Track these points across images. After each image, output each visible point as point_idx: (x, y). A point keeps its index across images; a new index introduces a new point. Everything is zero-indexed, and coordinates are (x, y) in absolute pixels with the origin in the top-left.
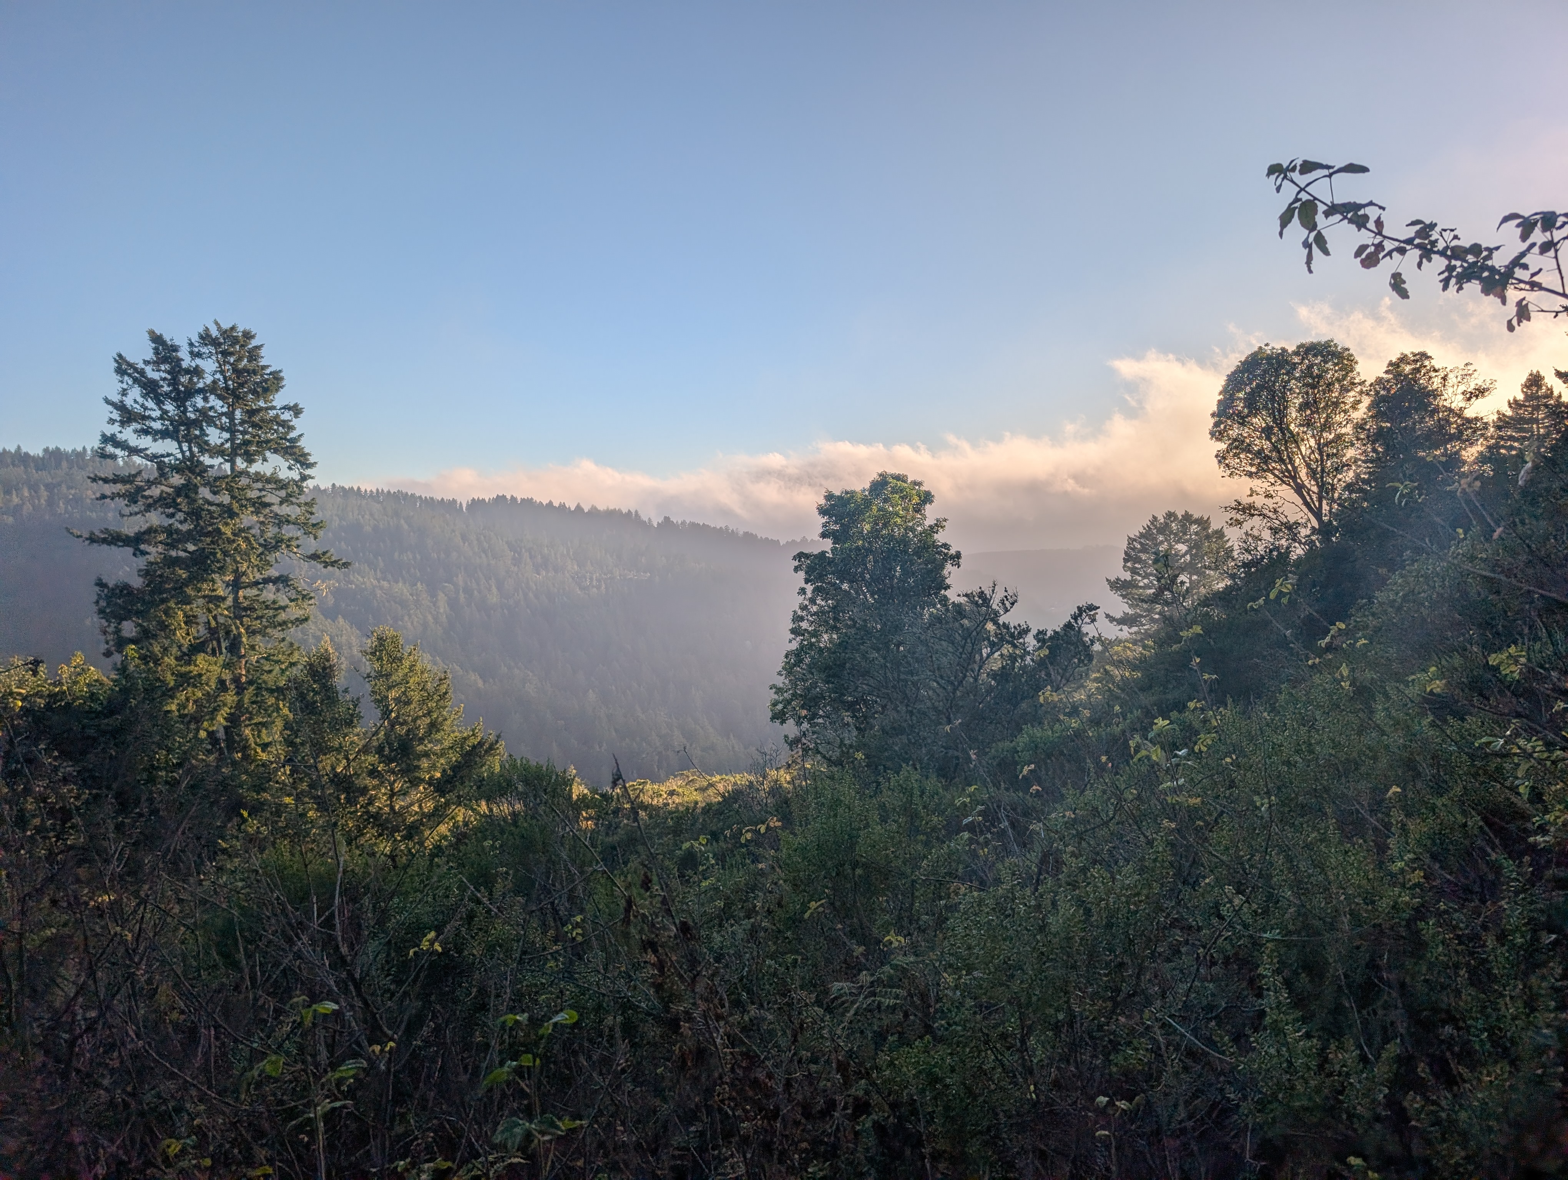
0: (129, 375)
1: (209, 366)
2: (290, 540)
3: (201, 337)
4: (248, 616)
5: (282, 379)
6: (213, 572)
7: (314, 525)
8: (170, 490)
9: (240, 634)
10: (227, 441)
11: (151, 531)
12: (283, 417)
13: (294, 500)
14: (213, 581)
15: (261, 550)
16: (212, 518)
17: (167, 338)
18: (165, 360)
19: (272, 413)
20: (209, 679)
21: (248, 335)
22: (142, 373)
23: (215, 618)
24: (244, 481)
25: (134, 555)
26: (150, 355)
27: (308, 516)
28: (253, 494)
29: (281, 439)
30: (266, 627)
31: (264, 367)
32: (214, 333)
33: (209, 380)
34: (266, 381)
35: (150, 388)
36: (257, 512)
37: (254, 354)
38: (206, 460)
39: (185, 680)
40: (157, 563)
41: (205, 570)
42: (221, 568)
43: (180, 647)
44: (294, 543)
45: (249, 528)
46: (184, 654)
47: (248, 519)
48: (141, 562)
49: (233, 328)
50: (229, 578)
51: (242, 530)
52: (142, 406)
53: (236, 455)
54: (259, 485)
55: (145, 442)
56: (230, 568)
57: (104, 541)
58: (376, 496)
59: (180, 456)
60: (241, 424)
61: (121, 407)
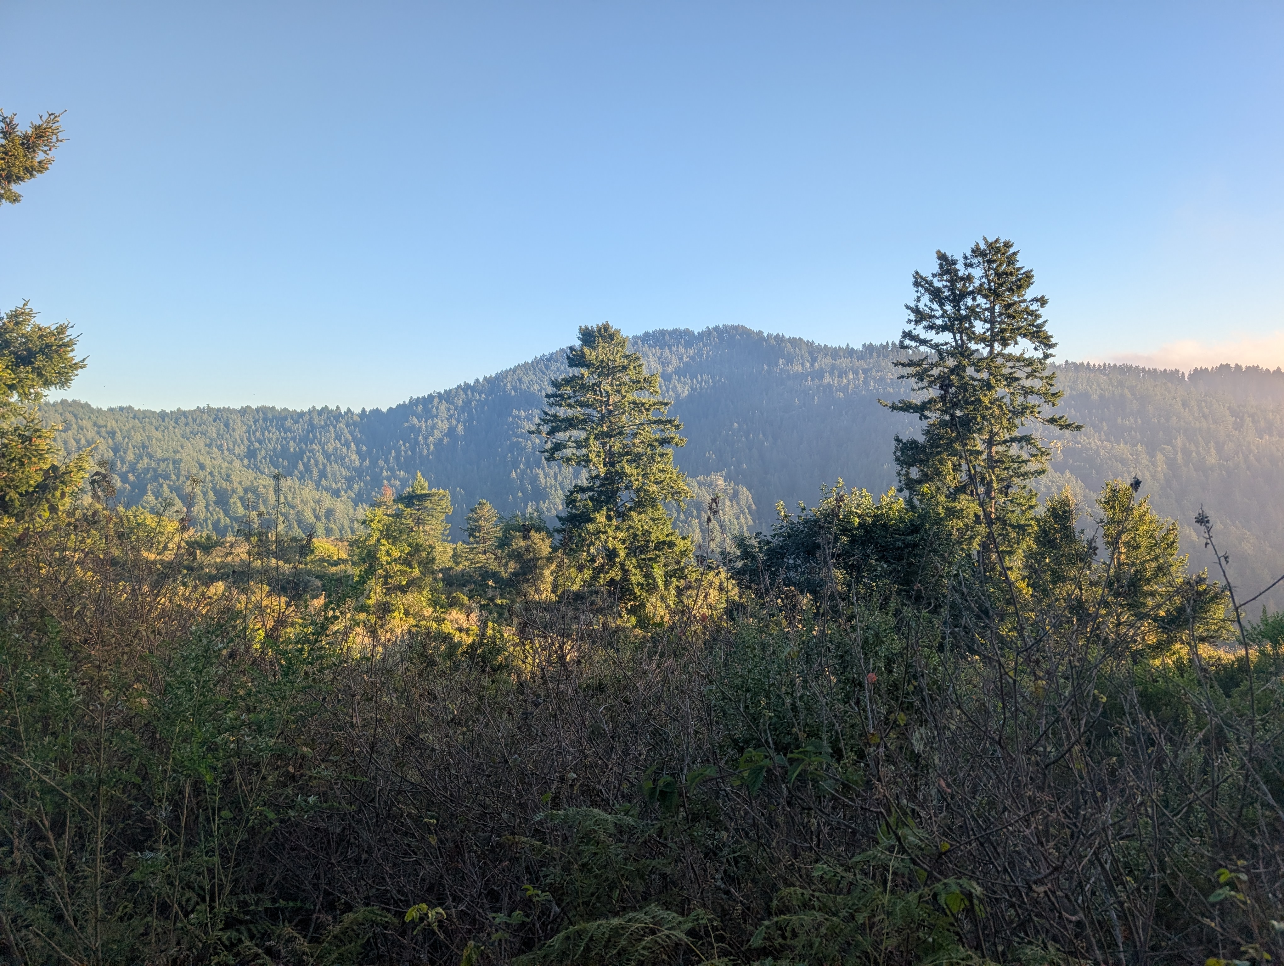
0: (922, 286)
1: (977, 273)
2: (1033, 407)
3: (973, 251)
4: (998, 467)
5: (1032, 276)
6: (975, 432)
7: (1053, 395)
8: (946, 370)
9: (991, 480)
10: (988, 330)
11: (931, 401)
12: (1032, 308)
13: (1037, 374)
14: (974, 439)
15: (1010, 415)
16: (975, 390)
17: (949, 255)
18: (947, 272)
19: (1023, 305)
20: (968, 513)
21: (1008, 245)
22: (931, 284)
23: (974, 467)
24: (1000, 360)
25: (921, 419)
26: (936, 269)
27: (1049, 387)
28: (1006, 371)
29: (1030, 325)
30: (1011, 476)
31: (1019, 269)
32: (983, 246)
33: (977, 283)
34: (1019, 280)
35: (936, 294)
36: (1009, 385)
37: (1011, 260)
38: (973, 346)
39: (952, 513)
40: (934, 425)
41: (969, 431)
42: (980, 429)
43: (948, 488)
44: (1036, 410)
45: (1002, 398)
46: (951, 493)
47: (1001, 390)
48: (925, 424)
49: (997, 241)
50: (986, 437)
51: (997, 400)
52: (930, 308)
53: (995, 341)
54: (1011, 364)
55: (931, 335)
56: (987, 430)
57: (901, 409)
58: (1104, 370)
59: (954, 344)
60: (1000, 316)
61: (916, 311)
